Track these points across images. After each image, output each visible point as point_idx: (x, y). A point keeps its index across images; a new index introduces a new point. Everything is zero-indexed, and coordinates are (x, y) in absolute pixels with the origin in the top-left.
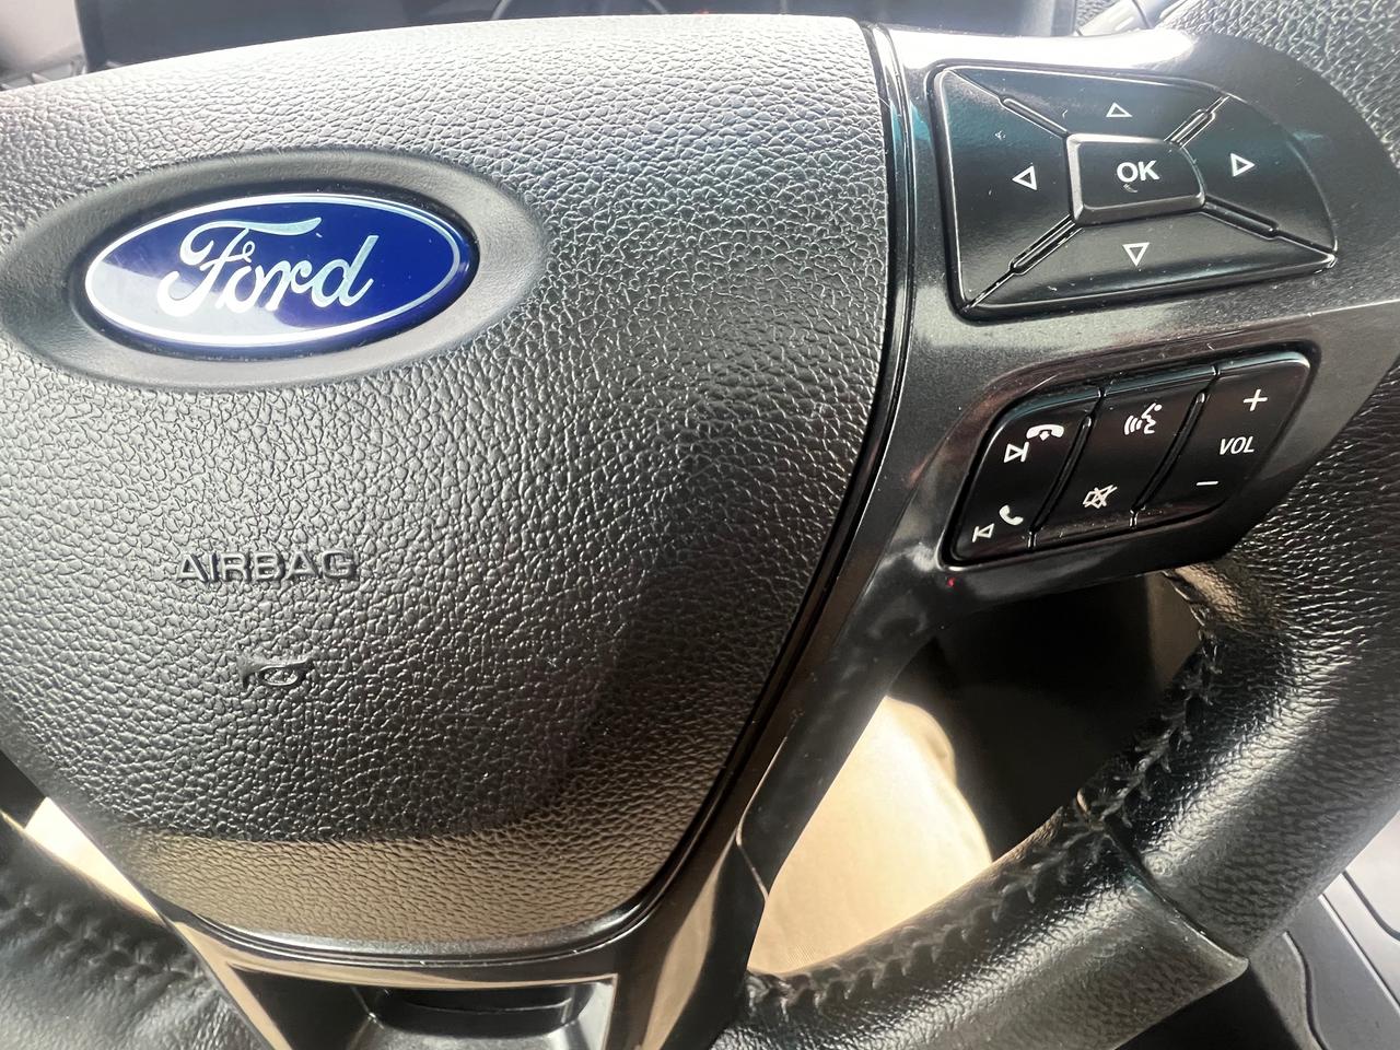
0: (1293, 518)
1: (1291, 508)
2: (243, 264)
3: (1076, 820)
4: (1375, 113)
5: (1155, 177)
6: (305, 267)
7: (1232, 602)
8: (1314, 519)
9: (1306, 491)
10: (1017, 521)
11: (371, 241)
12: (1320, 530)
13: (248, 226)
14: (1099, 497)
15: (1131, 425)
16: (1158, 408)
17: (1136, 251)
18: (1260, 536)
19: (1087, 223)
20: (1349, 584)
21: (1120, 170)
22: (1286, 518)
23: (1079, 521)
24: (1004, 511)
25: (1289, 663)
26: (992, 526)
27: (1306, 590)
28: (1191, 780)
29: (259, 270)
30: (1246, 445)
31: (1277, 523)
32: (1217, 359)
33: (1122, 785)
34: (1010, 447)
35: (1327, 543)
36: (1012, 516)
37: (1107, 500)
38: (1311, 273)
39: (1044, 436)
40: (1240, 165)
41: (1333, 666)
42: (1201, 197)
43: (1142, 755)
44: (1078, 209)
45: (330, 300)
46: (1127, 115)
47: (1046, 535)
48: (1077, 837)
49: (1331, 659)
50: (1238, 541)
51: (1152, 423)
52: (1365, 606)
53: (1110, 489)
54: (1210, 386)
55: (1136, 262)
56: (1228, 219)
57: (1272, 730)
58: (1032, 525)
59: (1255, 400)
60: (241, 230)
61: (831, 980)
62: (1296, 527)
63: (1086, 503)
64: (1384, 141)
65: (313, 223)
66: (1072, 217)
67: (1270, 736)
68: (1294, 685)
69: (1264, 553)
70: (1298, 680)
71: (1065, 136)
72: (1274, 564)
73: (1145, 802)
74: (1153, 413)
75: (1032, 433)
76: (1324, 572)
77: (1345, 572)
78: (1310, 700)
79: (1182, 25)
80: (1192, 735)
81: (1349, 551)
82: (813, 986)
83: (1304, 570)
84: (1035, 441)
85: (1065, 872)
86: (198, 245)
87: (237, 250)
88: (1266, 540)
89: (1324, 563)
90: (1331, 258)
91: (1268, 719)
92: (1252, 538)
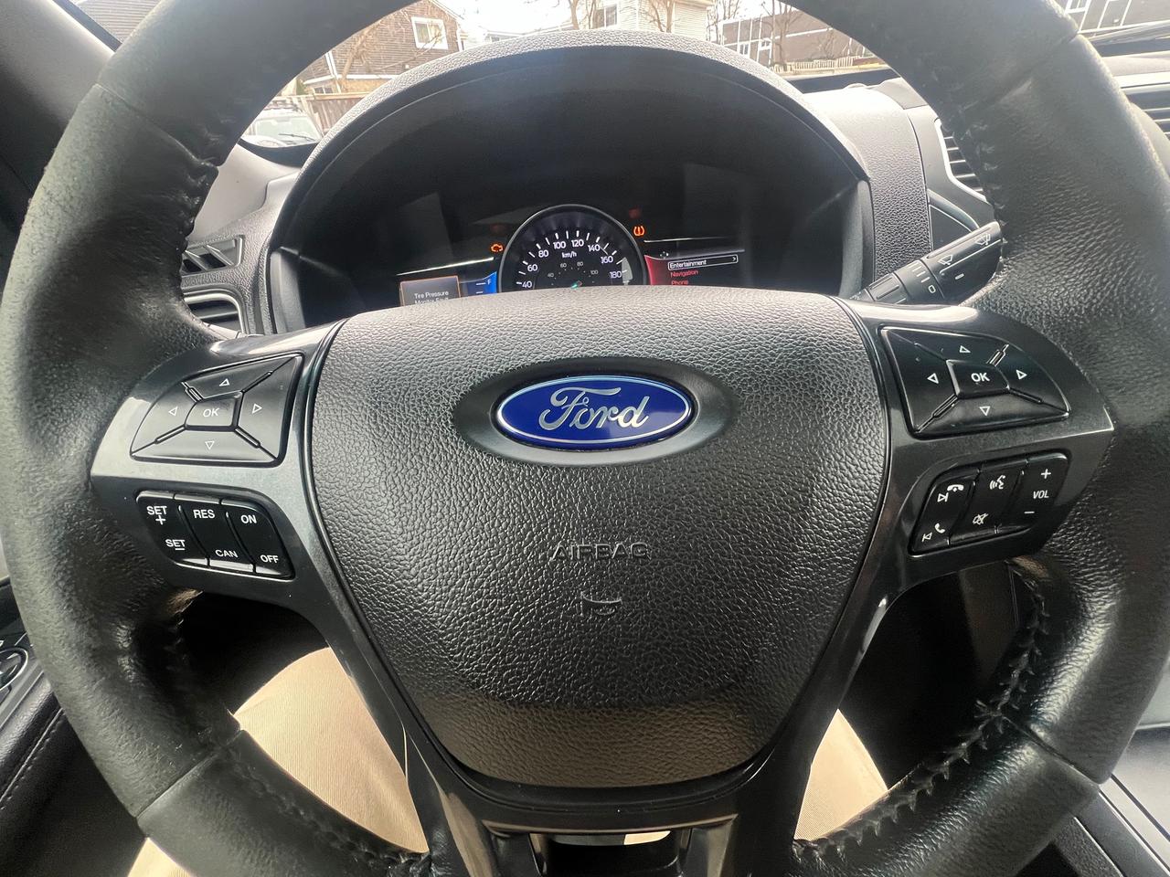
0: (1071, 530)
1: (1070, 525)
2: (583, 407)
3: (982, 713)
4: (1070, 353)
5: (988, 380)
6: (615, 410)
7: (1047, 575)
8: (1082, 530)
9: (1075, 516)
10: (942, 531)
11: (646, 399)
12: (1086, 536)
13: (585, 390)
14: (980, 519)
15: (993, 485)
16: (1004, 477)
17: (985, 410)
18: (1057, 539)
19: (962, 397)
20: (1105, 563)
21: (973, 375)
22: (1068, 530)
23: (971, 531)
24: (937, 526)
25: (1084, 606)
26: (931, 534)
27: (1085, 566)
28: (1047, 677)
29: (591, 410)
30: (1044, 494)
31: (1064, 533)
32: (1028, 455)
33: (1006, 687)
34: (940, 495)
35: (1091, 541)
36: (940, 528)
37: (984, 521)
38: (1059, 420)
39: (955, 490)
40: (1021, 375)
41: (1107, 606)
42: (1008, 387)
43: (1014, 669)
44: (958, 391)
45: (628, 424)
46: (968, 351)
47: (955, 538)
48: (985, 723)
49: (1105, 602)
50: (1045, 542)
51: (1002, 484)
52: (1115, 573)
53: (985, 515)
54: (1025, 467)
55: (986, 414)
56: (1021, 397)
57: (1084, 643)
58: (949, 534)
59: (1046, 474)
60: (582, 392)
61: (844, 838)
62: (1074, 534)
63: (974, 522)
64: (1077, 365)
65: (618, 390)
66: (955, 395)
67: (1083, 647)
68: (1090, 618)
69: (1061, 548)
70: (1091, 615)
71: (945, 361)
72: (1066, 554)
73: (1022, 694)
74: (1002, 479)
75: (950, 488)
76: (1091, 557)
77: (1102, 556)
78: (1100, 625)
79: (974, 305)
80: (1041, 652)
81: (1102, 546)
82: (832, 843)
83: (1083, 556)
84: (951, 492)
85: (985, 743)
86: (559, 398)
87: (580, 401)
88: (1060, 542)
89: (1091, 552)
90: (1067, 414)
91: (1081, 638)
92: (1052, 541)
